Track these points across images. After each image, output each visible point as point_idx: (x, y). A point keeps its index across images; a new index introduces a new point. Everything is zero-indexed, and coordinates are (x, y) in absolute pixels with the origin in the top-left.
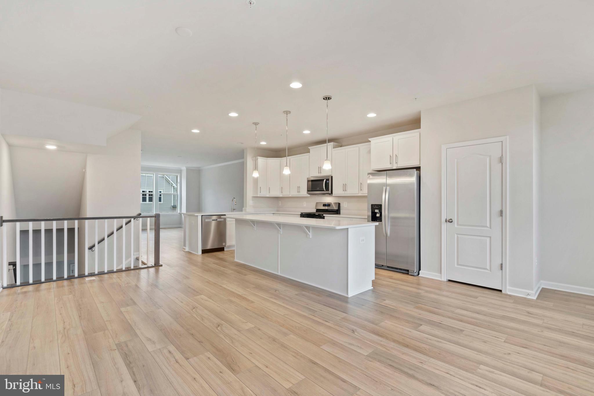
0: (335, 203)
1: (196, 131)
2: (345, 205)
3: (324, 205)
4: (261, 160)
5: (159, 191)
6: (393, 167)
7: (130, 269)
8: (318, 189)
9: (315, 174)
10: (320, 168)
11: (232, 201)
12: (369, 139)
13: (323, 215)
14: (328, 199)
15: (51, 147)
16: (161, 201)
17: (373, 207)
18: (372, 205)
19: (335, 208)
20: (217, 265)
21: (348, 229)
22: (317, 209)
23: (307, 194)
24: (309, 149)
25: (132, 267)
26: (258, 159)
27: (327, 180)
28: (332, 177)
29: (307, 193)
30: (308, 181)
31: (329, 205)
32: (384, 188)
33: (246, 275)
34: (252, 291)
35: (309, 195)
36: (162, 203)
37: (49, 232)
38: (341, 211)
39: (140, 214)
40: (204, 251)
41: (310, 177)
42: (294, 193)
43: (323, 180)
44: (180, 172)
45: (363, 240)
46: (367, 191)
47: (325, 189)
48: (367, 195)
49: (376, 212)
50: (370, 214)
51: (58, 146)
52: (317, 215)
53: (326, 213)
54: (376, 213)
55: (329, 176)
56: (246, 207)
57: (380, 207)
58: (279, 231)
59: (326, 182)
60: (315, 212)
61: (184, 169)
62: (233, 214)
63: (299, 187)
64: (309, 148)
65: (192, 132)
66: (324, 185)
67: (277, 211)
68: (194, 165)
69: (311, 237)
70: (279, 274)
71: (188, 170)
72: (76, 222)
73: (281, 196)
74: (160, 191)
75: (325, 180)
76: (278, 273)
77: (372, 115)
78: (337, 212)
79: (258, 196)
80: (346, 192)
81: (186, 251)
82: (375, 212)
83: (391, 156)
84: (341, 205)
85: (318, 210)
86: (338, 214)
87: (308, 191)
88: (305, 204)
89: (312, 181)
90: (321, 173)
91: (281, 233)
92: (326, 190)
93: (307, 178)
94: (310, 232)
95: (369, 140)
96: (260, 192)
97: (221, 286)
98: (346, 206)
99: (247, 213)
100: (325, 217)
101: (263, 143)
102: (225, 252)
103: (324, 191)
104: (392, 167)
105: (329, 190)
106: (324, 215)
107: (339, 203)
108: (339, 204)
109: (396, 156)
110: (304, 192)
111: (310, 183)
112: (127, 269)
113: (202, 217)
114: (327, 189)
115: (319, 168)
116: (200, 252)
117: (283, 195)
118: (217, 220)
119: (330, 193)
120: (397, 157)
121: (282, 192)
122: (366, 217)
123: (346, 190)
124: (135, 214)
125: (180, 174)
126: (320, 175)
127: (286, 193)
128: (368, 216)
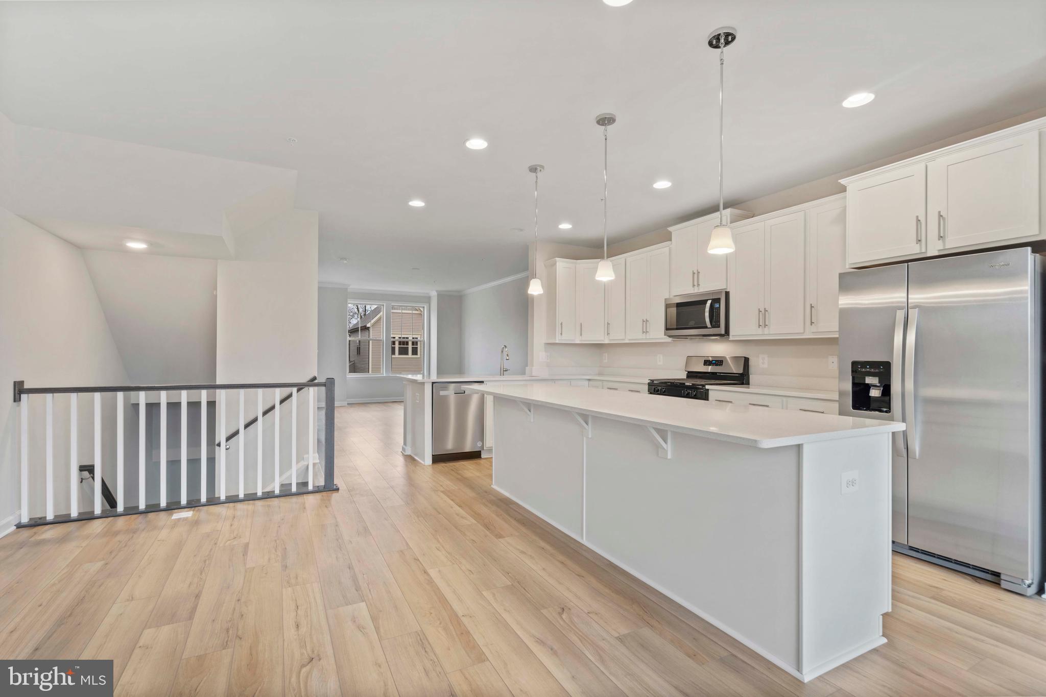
0: (736, 358)
1: (417, 203)
2: (763, 363)
3: (707, 363)
4: (562, 265)
5: (392, 336)
6: (926, 252)
7: (271, 495)
8: (692, 323)
9: (684, 290)
10: (696, 276)
11: (502, 352)
12: (843, 181)
13: (704, 386)
14: (717, 349)
15: (137, 245)
16: (417, 354)
17: (859, 369)
18: (854, 364)
19: (736, 369)
20: (448, 496)
21: (799, 447)
22: (689, 372)
23: (664, 337)
24: (670, 233)
25: (277, 492)
26: (557, 263)
27: (717, 301)
28: (727, 294)
29: (665, 335)
30: (668, 306)
31: (719, 362)
32: (900, 315)
33: (499, 536)
34: (495, 605)
35: (671, 339)
36: (419, 357)
37: (174, 407)
38: (751, 376)
39: (315, 378)
40: (438, 459)
41: (671, 297)
42: (635, 335)
43: (705, 302)
44: (428, 300)
45: (852, 483)
46: (838, 324)
47: (708, 324)
48: (837, 336)
49: (868, 384)
50: (848, 386)
51: (150, 244)
52: (688, 387)
53: (713, 382)
54: (868, 387)
55: (719, 292)
56: (533, 366)
57: (883, 370)
58: (585, 429)
59: (712, 306)
60: (685, 378)
61: (434, 294)
62: (504, 379)
63: (645, 322)
64: (670, 229)
65: (410, 206)
66: (707, 314)
67: (600, 374)
68: (451, 286)
69: (669, 457)
70: (584, 541)
71: (441, 296)
72: (204, 393)
73: (607, 342)
74: (394, 336)
75: (709, 302)
76: (582, 538)
77: (859, 99)
78: (742, 379)
79: (557, 342)
80: (766, 331)
81: (406, 454)
82: (866, 382)
83: (918, 221)
84: (751, 363)
85: (691, 375)
86: (743, 384)
87: (667, 329)
88: (660, 360)
89: (679, 305)
90: (698, 285)
91: (590, 436)
92: (713, 327)
93: (666, 299)
94: (666, 442)
95: (842, 183)
96: (561, 334)
97: (425, 572)
98: (766, 366)
99: (533, 378)
100: (711, 394)
101: (565, 226)
102: (482, 461)
103: (706, 327)
104: (923, 250)
105: (719, 326)
106: (707, 387)
107: (744, 357)
108: (747, 360)
109: (940, 216)
110: (658, 332)
111: (673, 311)
112: (266, 496)
113: (434, 385)
114: (715, 322)
115: (694, 273)
116: (428, 460)
117: (611, 340)
118: (464, 393)
119: (723, 332)
120: (944, 219)
121: (608, 334)
122: (836, 396)
123: (766, 325)
124: (304, 379)
125: (428, 304)
126: (696, 290)
127: (617, 336)
128: (842, 394)
